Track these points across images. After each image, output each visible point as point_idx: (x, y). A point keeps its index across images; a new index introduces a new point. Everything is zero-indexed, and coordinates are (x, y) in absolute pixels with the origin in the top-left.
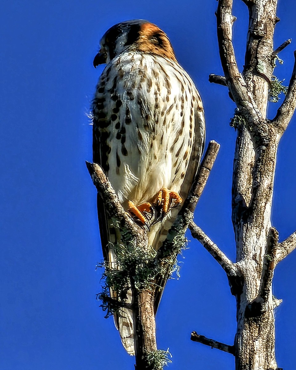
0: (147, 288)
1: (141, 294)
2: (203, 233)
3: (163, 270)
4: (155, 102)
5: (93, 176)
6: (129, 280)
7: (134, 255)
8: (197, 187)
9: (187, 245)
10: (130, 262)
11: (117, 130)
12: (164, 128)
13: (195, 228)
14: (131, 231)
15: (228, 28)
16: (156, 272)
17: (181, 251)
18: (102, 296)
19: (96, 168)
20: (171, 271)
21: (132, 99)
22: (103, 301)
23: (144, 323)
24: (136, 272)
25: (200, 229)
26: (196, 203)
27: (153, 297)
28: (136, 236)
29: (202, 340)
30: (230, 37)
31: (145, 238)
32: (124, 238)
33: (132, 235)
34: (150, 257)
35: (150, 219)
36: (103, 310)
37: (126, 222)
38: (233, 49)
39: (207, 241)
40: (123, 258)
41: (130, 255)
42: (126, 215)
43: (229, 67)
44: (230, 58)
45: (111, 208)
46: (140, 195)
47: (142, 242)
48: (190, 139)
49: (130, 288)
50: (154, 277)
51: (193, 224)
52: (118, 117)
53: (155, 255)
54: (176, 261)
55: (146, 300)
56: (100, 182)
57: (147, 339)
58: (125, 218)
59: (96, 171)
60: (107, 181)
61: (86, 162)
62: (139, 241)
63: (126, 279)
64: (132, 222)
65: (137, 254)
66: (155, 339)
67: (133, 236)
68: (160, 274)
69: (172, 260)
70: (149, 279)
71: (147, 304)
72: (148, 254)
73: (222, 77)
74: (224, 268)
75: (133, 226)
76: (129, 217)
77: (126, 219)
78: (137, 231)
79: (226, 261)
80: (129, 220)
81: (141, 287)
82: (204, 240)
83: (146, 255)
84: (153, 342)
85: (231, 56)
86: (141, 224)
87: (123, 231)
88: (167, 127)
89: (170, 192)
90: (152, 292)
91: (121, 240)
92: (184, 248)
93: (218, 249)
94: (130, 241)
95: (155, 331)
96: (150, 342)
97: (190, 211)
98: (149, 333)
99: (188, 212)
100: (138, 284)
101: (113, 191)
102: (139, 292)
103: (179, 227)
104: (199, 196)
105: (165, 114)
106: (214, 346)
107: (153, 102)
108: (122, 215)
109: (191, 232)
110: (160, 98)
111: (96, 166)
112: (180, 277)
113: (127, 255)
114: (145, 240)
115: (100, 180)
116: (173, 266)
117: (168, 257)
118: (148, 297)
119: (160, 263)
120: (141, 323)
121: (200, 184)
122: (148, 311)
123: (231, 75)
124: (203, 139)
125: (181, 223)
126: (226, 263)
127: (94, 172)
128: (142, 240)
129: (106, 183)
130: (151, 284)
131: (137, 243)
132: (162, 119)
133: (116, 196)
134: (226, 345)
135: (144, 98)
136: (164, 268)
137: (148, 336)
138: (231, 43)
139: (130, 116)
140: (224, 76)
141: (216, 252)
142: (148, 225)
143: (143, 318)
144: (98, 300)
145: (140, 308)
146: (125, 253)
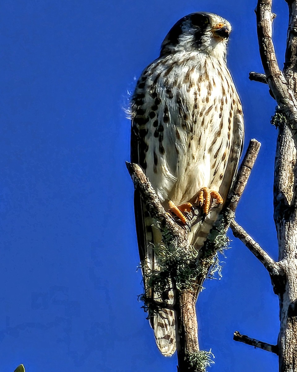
0: (189, 289)
1: (183, 294)
2: (245, 232)
3: (205, 271)
4: (194, 103)
5: (133, 176)
6: (171, 281)
7: (176, 256)
8: (238, 186)
9: (229, 244)
10: (171, 262)
11: (155, 128)
12: (202, 129)
13: (237, 227)
14: (172, 231)
15: (268, 25)
16: (197, 272)
17: (223, 251)
18: (143, 297)
19: (136, 169)
20: (213, 271)
21: (171, 97)
22: (144, 302)
23: (185, 324)
24: (177, 273)
25: (241, 228)
26: (237, 202)
27: (195, 297)
28: (177, 236)
29: (245, 339)
30: (270, 34)
31: (186, 238)
32: (165, 238)
33: (173, 235)
34: (191, 257)
35: (191, 220)
36: (145, 311)
37: (167, 223)
38: (273, 46)
39: (249, 240)
40: (164, 258)
41: (171, 256)
42: (168, 216)
43: (269, 65)
44: (270, 55)
45: (152, 209)
46: (180, 195)
47: (183, 243)
48: (229, 141)
49: (171, 289)
50: (195, 278)
51: (235, 223)
52: (156, 115)
53: (197, 255)
54: (218, 261)
55: (188, 300)
56: (140, 182)
57: (190, 340)
58: (165, 218)
59: (136, 172)
60: (147, 181)
61: (126, 162)
62: (180, 242)
63: (167, 280)
64: (172, 222)
65: (178, 255)
66: (197, 340)
67: (174, 237)
68: (202, 274)
69: (213, 260)
70: (191, 280)
71: (188, 305)
72: (189, 254)
73: (262, 75)
74: (267, 267)
75: (174, 227)
76: (170, 217)
77: (167, 220)
78: (178, 232)
79: (269, 260)
80: (170, 220)
81: (183, 288)
82: (246, 239)
83: (187, 255)
84: (195, 343)
85: (272, 53)
86: (182, 224)
87: (164, 231)
88: (205, 128)
89: (211, 192)
90: (194, 293)
91: (162, 240)
92: (226, 248)
93: (259, 248)
94: (171, 242)
95: (197, 331)
96: (192, 343)
97: (231, 210)
98: (192, 334)
99: (229, 211)
100: (180, 284)
101: (153, 191)
102: (181, 293)
103: (221, 227)
104: (240, 195)
105: (204, 114)
106: (257, 346)
107: (192, 102)
108: (162, 216)
109: (233, 231)
110: (200, 99)
111: (136, 167)
112: (222, 277)
113: (169, 256)
114: (186, 240)
115: (140, 181)
116: (215, 266)
117: (210, 257)
118: (189, 298)
119: (201, 263)
120: (183, 324)
121: (241, 182)
122: (190, 311)
123: (271, 73)
124: (242, 140)
125: (222, 222)
126: (268, 262)
127: (134, 173)
128: (183, 240)
129: (146, 184)
130: (192, 285)
131: (178, 244)
132: (200, 119)
133: (156, 196)
134: (269, 345)
135: (184, 97)
136: (205, 268)
137: (190, 337)
138: (271, 40)
139: (168, 115)
140: (265, 74)
141: (259, 251)
142: (189, 225)
143: (184, 319)
144: (140, 301)
145: (182, 308)
146: (166, 253)
